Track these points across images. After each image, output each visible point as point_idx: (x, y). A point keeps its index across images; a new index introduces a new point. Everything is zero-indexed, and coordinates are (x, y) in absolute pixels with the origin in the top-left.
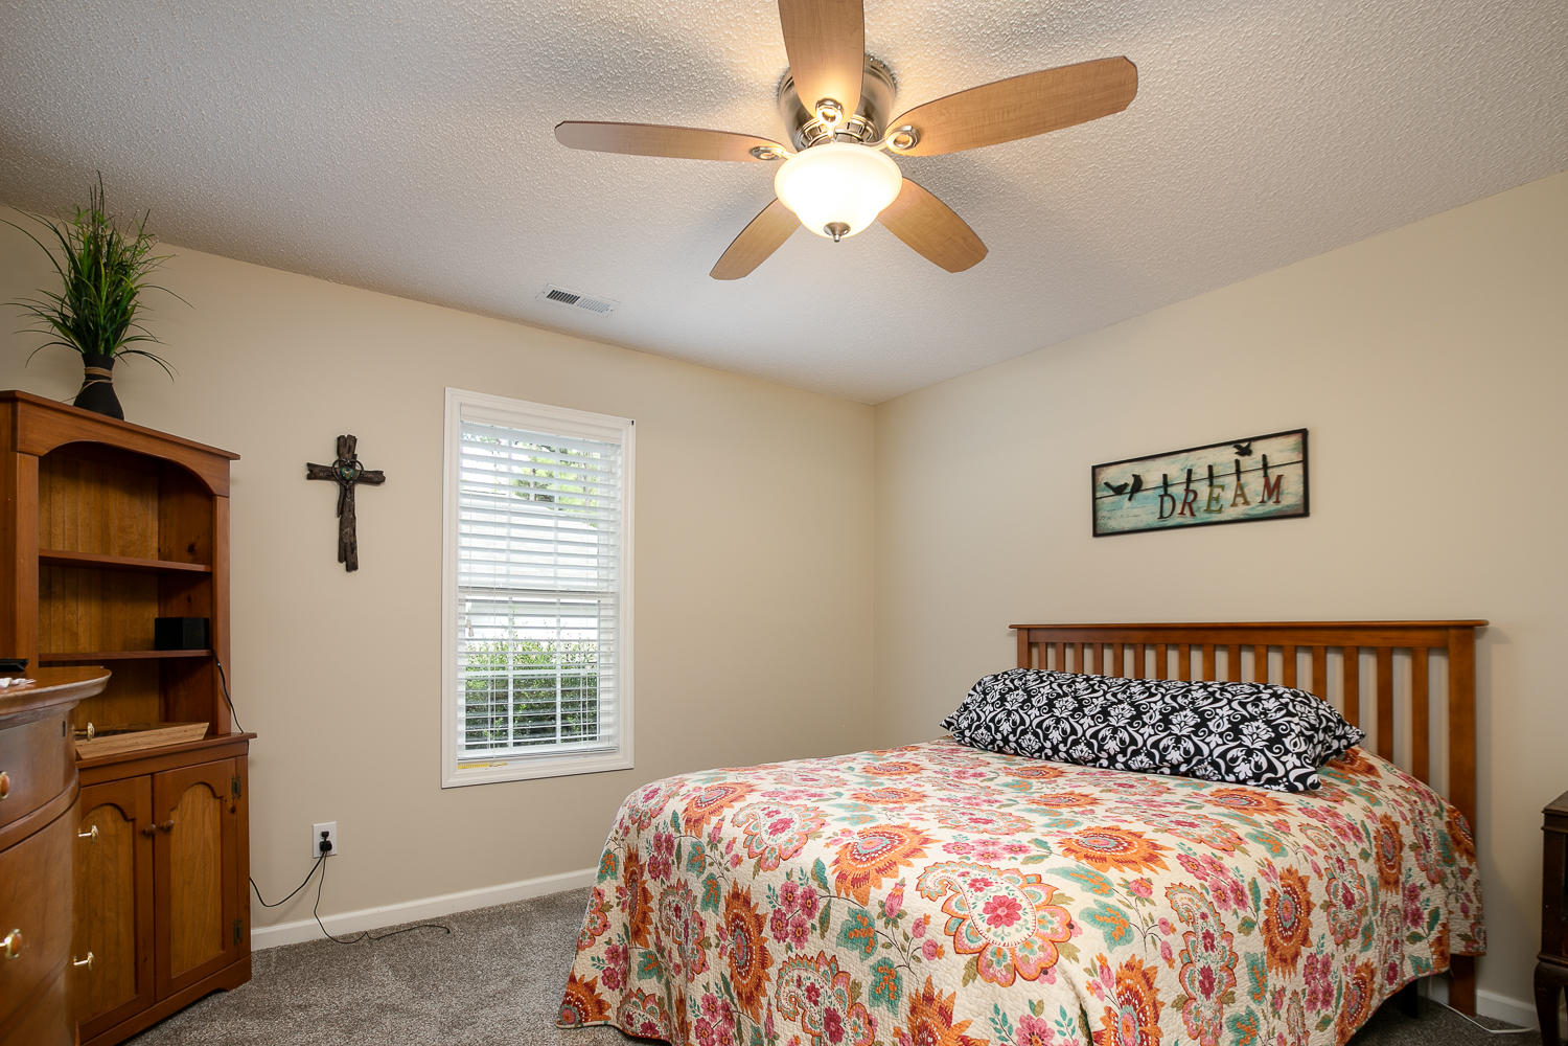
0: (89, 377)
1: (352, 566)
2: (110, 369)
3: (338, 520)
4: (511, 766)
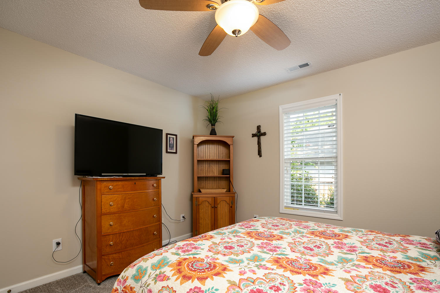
0: (212, 128)
1: (260, 156)
2: (215, 126)
3: (258, 145)
4: (299, 211)
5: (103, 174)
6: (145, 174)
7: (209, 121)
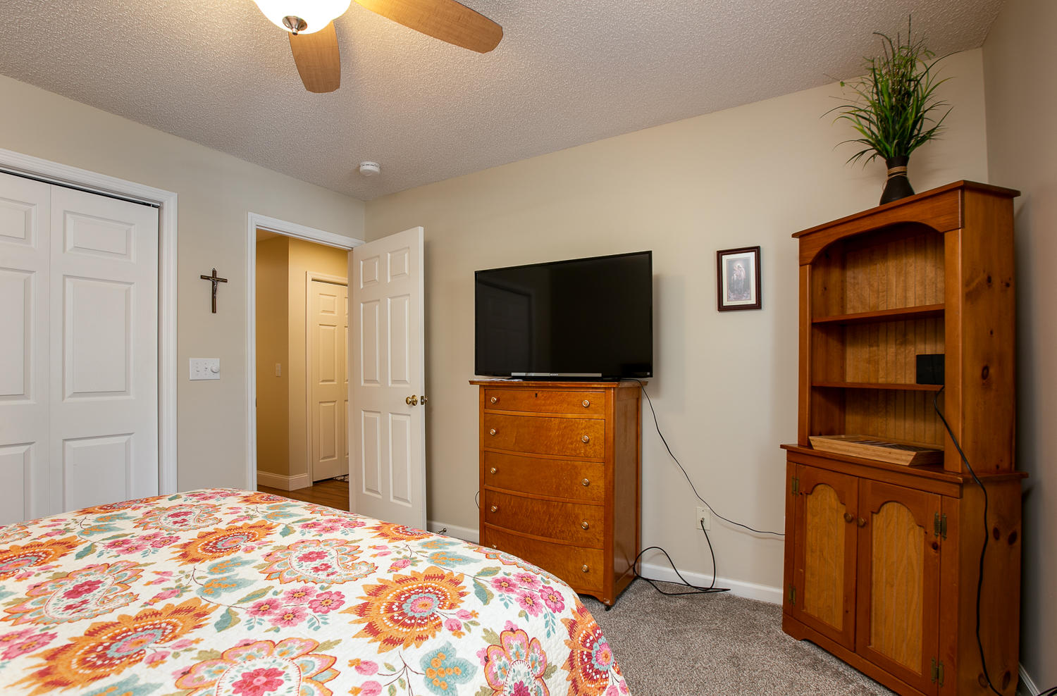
5: (513, 374)
6: (599, 375)
7: (871, 143)
